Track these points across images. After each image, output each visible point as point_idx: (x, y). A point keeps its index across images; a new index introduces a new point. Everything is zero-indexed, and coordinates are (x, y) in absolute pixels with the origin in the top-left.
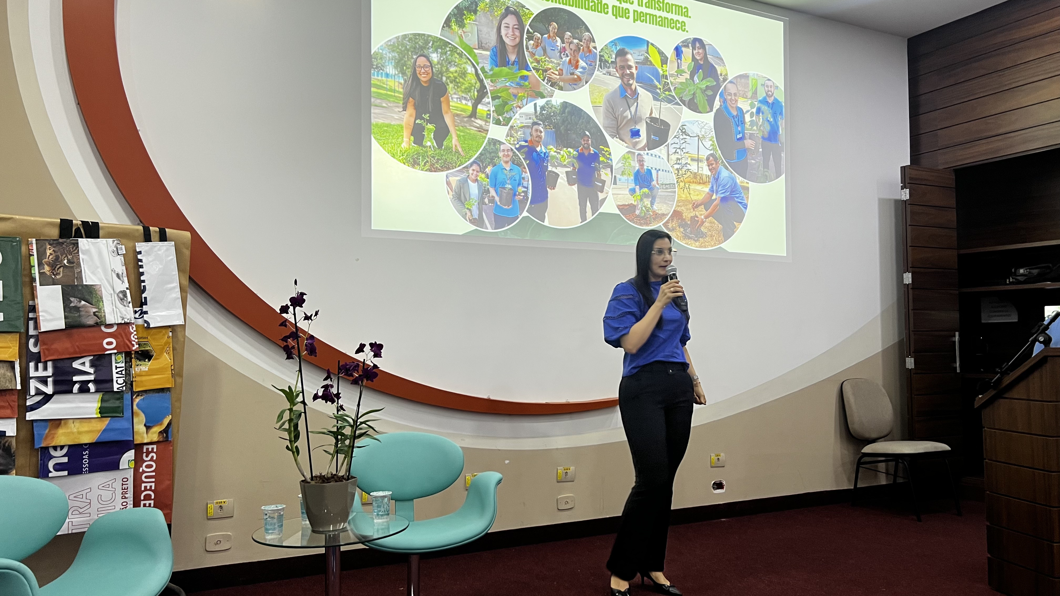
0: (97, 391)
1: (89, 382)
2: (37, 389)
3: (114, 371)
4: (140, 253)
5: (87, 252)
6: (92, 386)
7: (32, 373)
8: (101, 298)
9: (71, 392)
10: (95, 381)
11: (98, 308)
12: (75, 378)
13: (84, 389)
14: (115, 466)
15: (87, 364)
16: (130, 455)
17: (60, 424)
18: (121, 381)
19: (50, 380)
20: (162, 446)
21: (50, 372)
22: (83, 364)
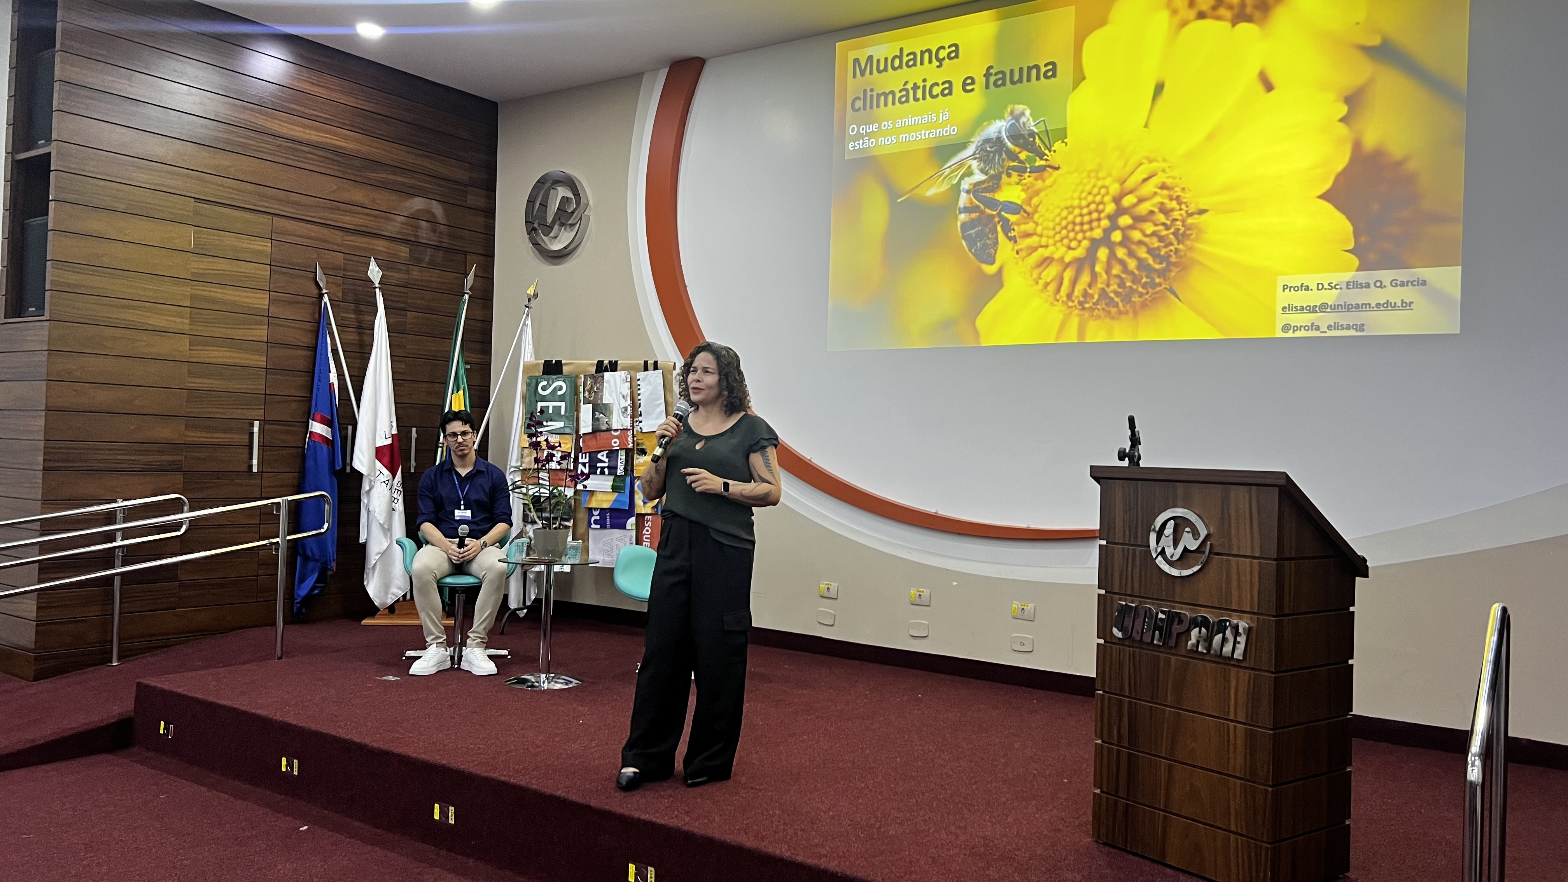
0: (609, 474)
1: (605, 467)
2: (582, 470)
3: (619, 461)
4: (639, 380)
5: (608, 381)
6: (606, 471)
7: (580, 460)
8: (612, 412)
9: (596, 473)
10: (608, 467)
11: (610, 419)
12: (599, 465)
13: (602, 473)
14: (623, 527)
15: (605, 456)
16: (632, 520)
17: (593, 494)
18: (622, 468)
19: (587, 465)
20: (655, 517)
21: (587, 460)
22: (603, 455)
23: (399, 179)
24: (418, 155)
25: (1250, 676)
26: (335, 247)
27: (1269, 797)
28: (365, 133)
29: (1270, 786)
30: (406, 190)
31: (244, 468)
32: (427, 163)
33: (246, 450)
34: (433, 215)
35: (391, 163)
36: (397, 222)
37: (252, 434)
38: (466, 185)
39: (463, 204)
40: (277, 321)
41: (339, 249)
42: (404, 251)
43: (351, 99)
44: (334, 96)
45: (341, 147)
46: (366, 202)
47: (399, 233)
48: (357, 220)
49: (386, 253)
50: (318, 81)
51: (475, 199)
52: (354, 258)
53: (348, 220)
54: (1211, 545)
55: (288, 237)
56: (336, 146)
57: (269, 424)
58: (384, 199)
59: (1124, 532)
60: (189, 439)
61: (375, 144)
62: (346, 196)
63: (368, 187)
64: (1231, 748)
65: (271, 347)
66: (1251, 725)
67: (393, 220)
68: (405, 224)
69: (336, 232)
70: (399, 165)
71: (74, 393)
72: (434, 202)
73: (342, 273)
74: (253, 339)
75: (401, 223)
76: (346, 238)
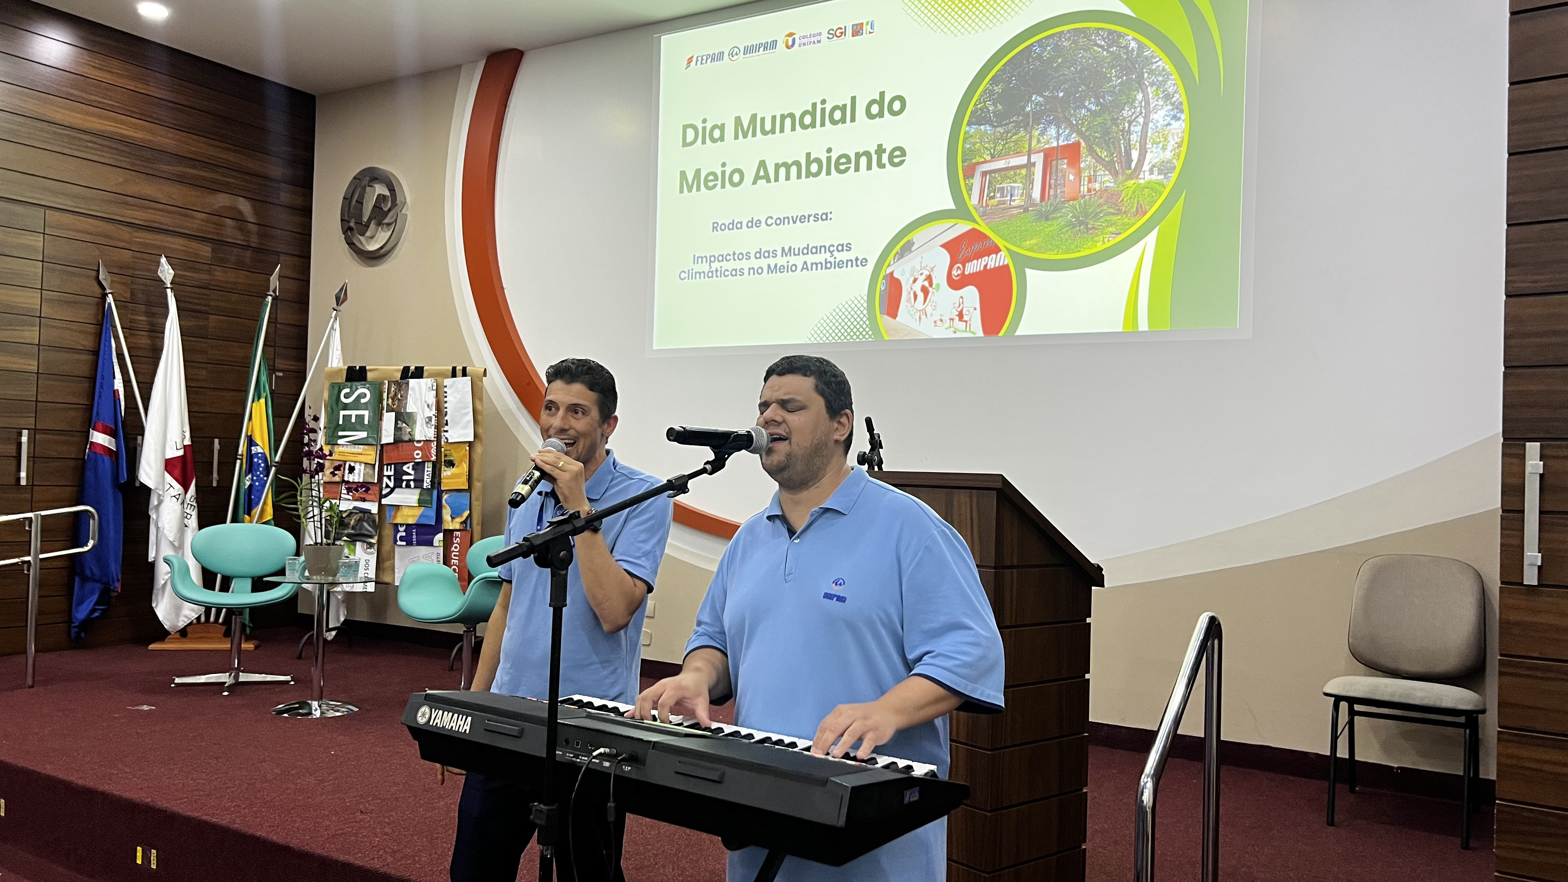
0: (415, 487)
1: (410, 480)
2: (387, 484)
3: (426, 473)
4: (446, 387)
5: (413, 389)
6: (412, 483)
7: (386, 473)
8: (416, 421)
9: (402, 487)
10: (414, 480)
11: (412, 429)
12: (404, 477)
13: (408, 486)
14: (430, 543)
15: (411, 468)
16: (440, 536)
17: (398, 509)
18: (429, 481)
19: (392, 478)
20: (464, 533)
22: (409, 468)
23: (200, 173)
24: (221, 148)
26: (122, 244)
28: (158, 122)
30: (208, 184)
31: (11, 480)
32: (232, 157)
33: (14, 463)
34: (240, 213)
35: (190, 156)
37: (20, 444)
38: (280, 182)
39: (275, 201)
40: (49, 322)
41: (128, 246)
42: (205, 250)
43: (142, 86)
44: (119, 82)
45: (130, 137)
46: (159, 196)
47: (199, 230)
48: (149, 215)
49: (183, 251)
50: (102, 65)
51: (287, 196)
52: (145, 256)
53: (137, 216)
55: (65, 232)
56: (124, 136)
57: (40, 434)
61: (169, 135)
62: (134, 190)
65: (44, 350)
67: (193, 218)
68: (207, 221)
69: (125, 228)
70: (199, 158)
72: (241, 199)
73: (129, 272)
74: (22, 341)
75: (203, 220)
76: (136, 234)
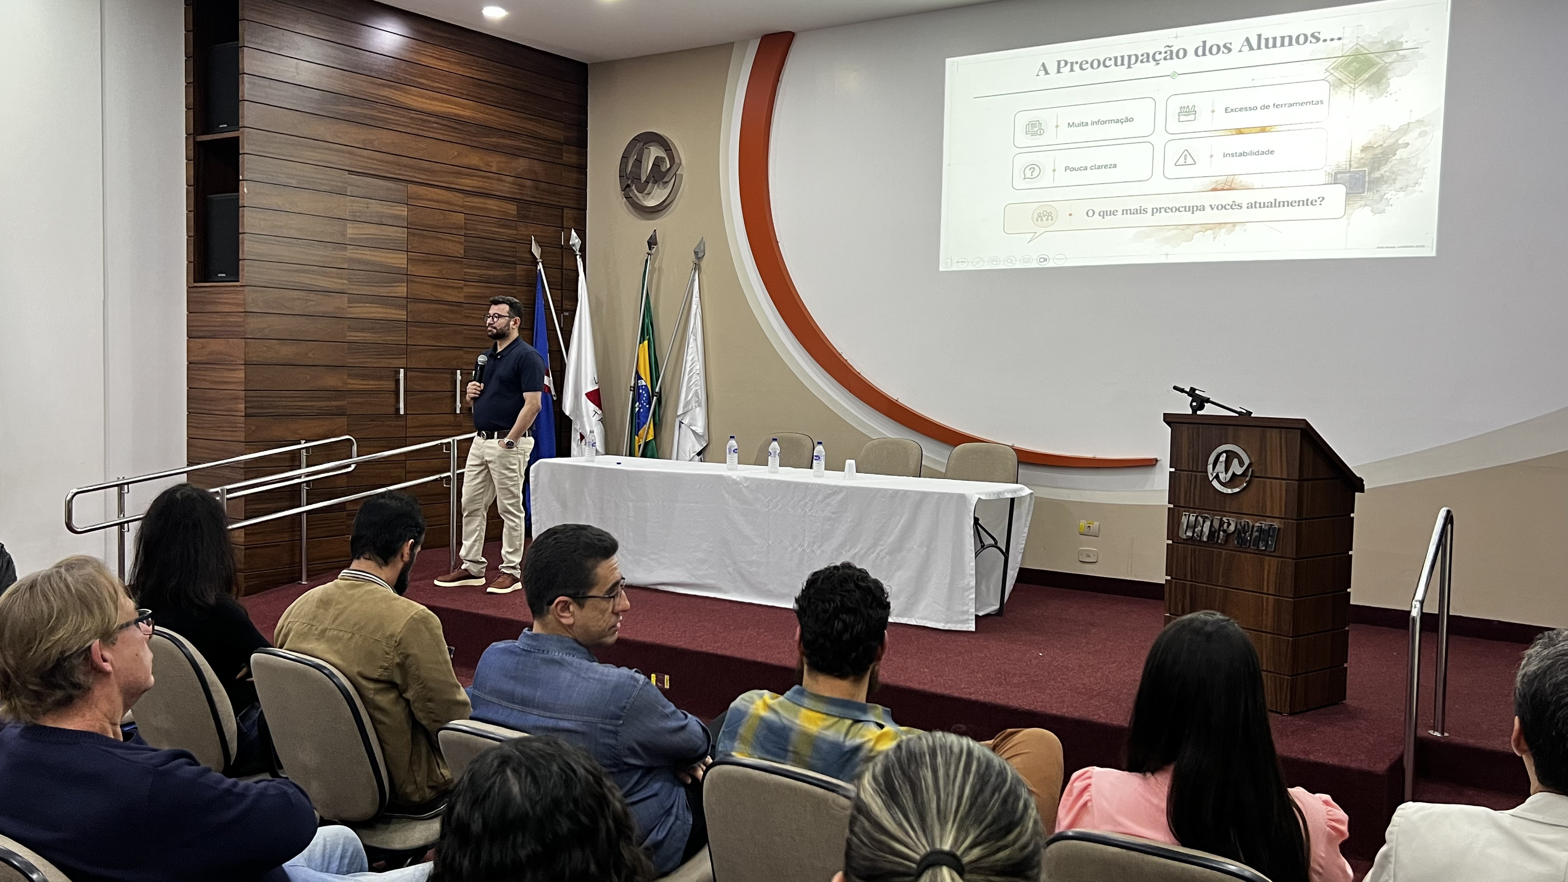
23: (509, 142)
24: (523, 118)
25: (1278, 563)
26: (458, 209)
27: (1290, 643)
28: (478, 100)
29: (1291, 637)
30: (513, 151)
31: (392, 410)
32: (529, 125)
33: (393, 396)
34: (535, 173)
35: (500, 127)
36: (507, 182)
37: (398, 381)
38: (562, 144)
39: (560, 161)
40: (413, 278)
41: (462, 210)
42: (512, 208)
43: (468, 70)
44: (453, 68)
45: (459, 116)
46: (481, 165)
47: (509, 192)
48: (475, 182)
49: (499, 211)
50: (441, 56)
51: (569, 157)
52: (473, 217)
53: (468, 183)
54: (1252, 471)
55: (420, 201)
56: (456, 115)
57: (411, 371)
58: (495, 162)
59: (1189, 461)
60: (349, 386)
61: (487, 111)
62: (464, 161)
63: (480, 150)
64: (1265, 612)
65: (410, 302)
66: (1278, 596)
67: (502, 180)
68: (514, 184)
69: (459, 195)
70: (507, 129)
71: (265, 349)
72: (537, 161)
73: (463, 232)
74: (396, 295)
75: (510, 183)
76: (466, 199)
